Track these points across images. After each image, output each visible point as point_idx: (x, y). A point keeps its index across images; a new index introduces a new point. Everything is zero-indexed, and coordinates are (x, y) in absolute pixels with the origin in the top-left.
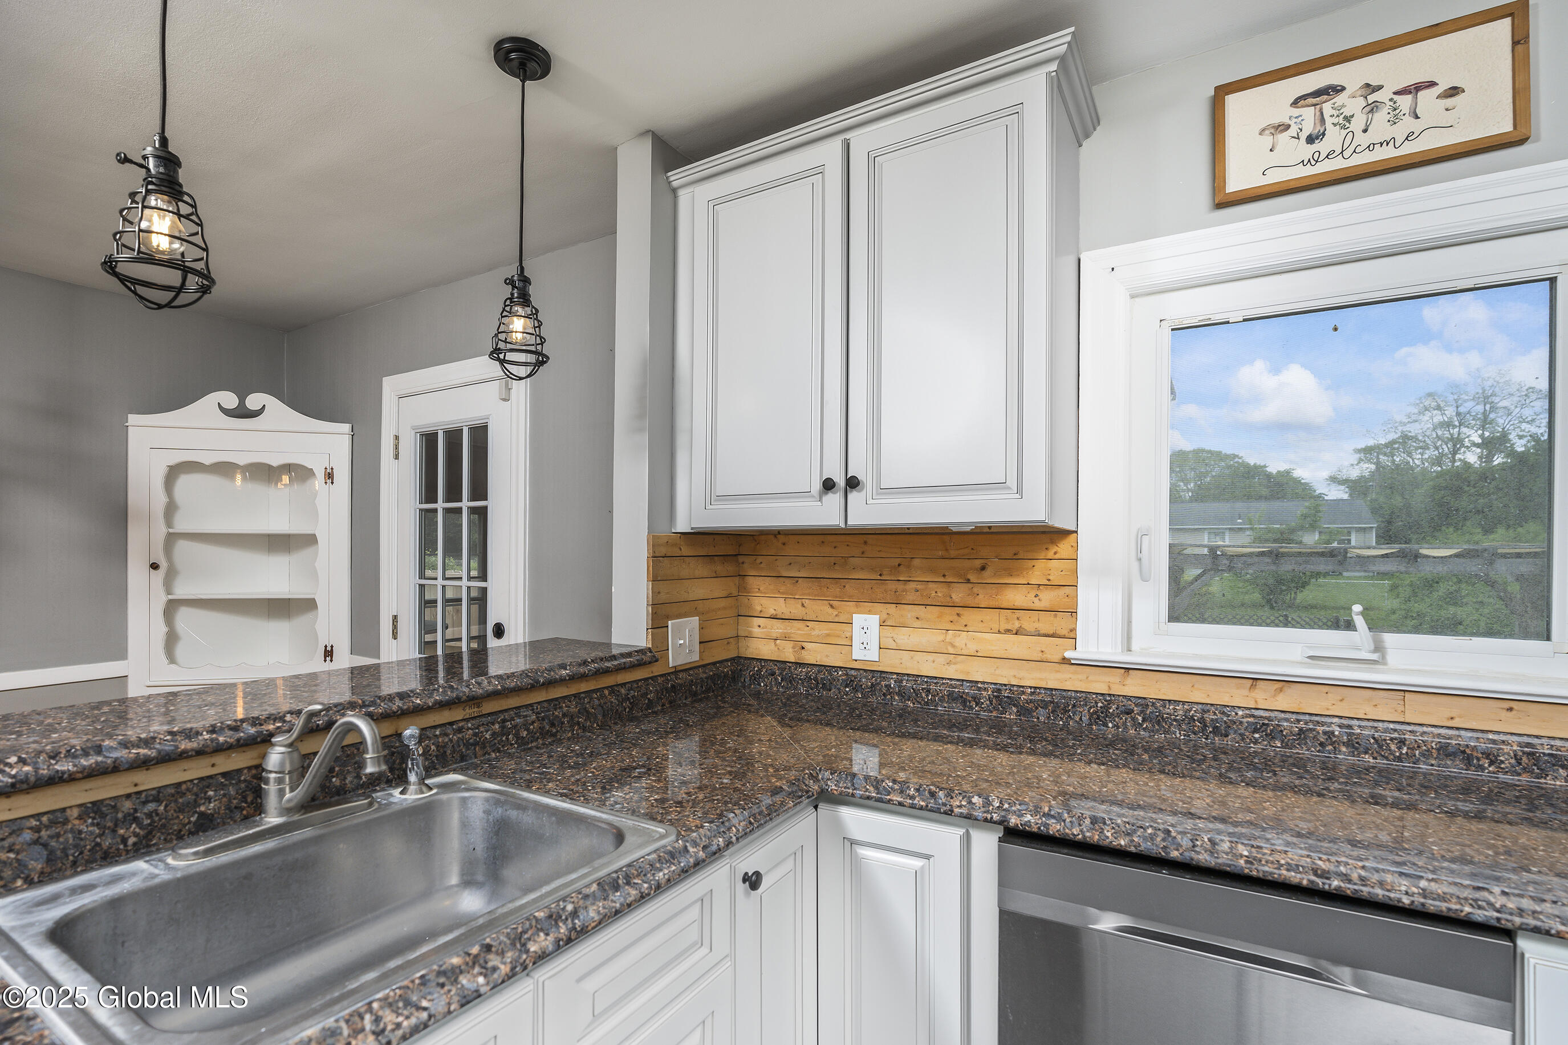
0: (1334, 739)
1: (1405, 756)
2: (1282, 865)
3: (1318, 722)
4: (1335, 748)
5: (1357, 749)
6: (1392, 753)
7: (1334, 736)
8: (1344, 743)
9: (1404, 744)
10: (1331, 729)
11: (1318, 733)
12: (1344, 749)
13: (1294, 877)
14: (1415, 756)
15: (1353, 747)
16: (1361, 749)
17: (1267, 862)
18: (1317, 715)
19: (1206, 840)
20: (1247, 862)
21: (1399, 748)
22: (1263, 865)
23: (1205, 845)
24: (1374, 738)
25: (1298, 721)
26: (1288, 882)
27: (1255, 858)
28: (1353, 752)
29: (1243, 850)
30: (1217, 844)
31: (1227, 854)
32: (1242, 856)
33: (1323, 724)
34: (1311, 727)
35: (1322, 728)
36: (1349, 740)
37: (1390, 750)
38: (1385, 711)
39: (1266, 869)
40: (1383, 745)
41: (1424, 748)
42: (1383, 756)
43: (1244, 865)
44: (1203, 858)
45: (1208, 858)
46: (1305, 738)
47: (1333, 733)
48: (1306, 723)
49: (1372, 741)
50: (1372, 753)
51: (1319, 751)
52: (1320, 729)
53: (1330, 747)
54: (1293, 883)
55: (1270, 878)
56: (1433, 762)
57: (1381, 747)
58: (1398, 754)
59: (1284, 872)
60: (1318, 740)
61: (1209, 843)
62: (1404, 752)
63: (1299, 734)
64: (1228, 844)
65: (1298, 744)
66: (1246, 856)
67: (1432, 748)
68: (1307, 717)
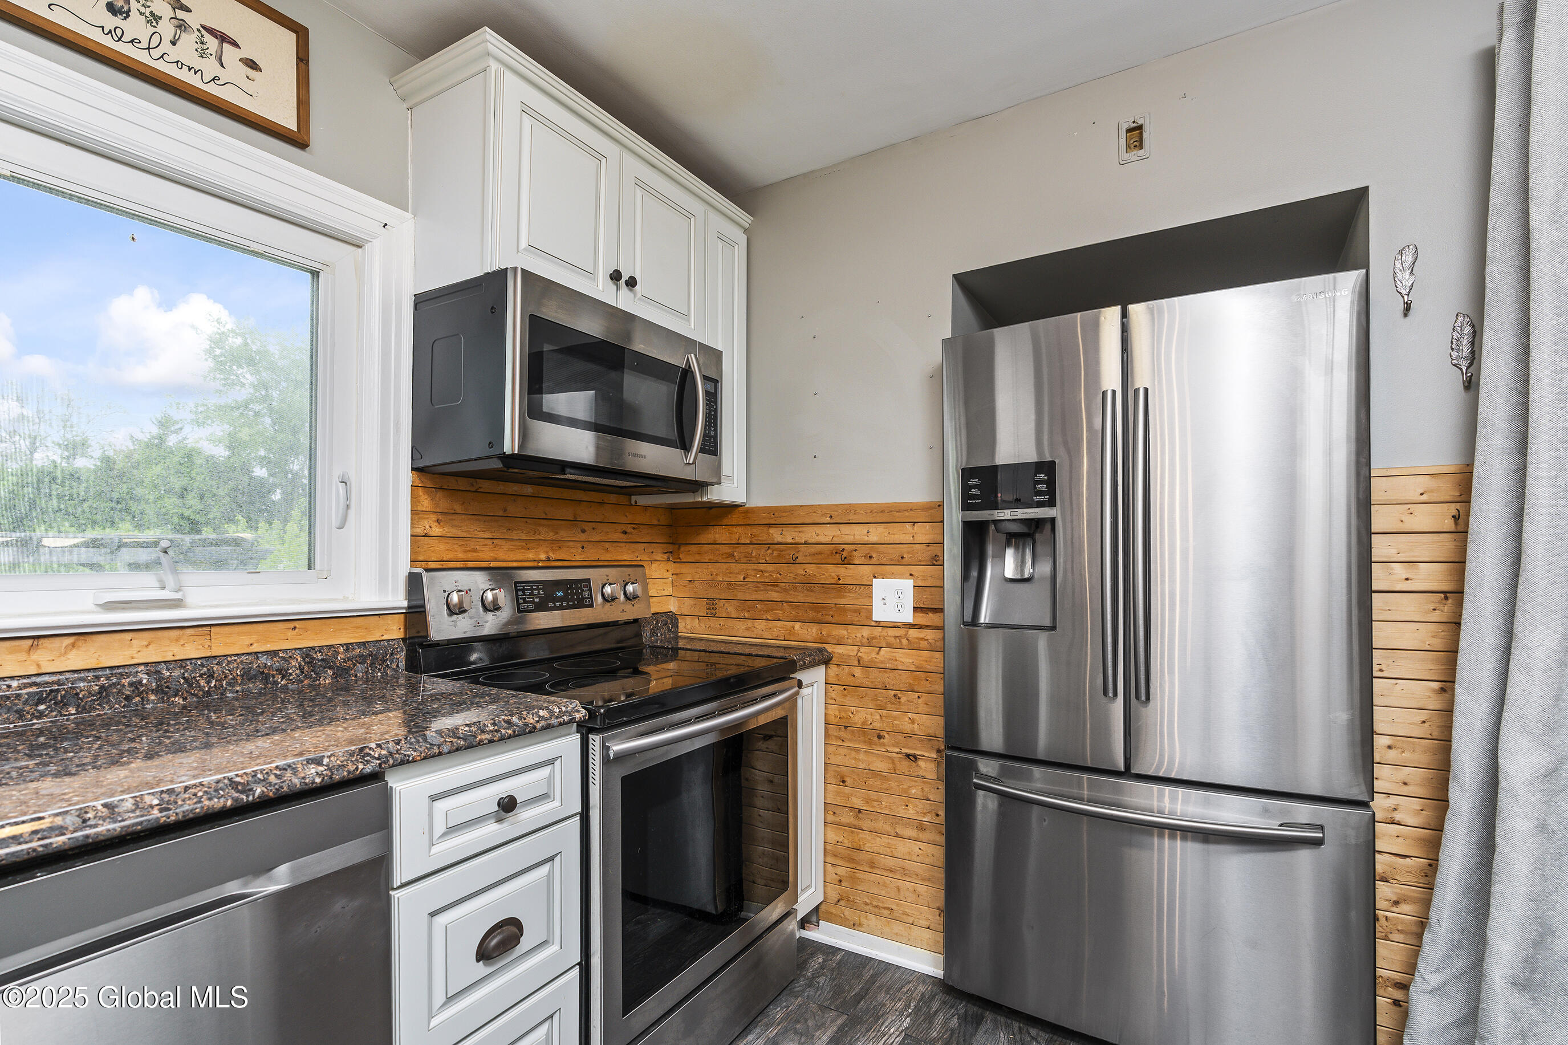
0: (142, 689)
1: (213, 689)
2: (201, 797)
3: (121, 674)
4: (142, 698)
5: (166, 693)
6: (201, 689)
7: (142, 685)
8: (152, 691)
9: (213, 677)
10: (138, 679)
11: (124, 686)
12: (153, 697)
13: (217, 804)
14: (222, 686)
15: (163, 692)
16: (171, 693)
17: (183, 800)
18: (118, 667)
19: (100, 807)
20: (161, 811)
21: (208, 682)
22: (182, 805)
23: (100, 814)
24: (184, 678)
25: (98, 678)
26: (210, 811)
27: (168, 802)
28: (163, 698)
29: (152, 800)
30: (117, 806)
31: (133, 811)
32: (152, 807)
33: (128, 675)
34: (114, 681)
35: (128, 680)
36: (158, 686)
37: (199, 687)
38: (192, 649)
39: (186, 808)
40: (193, 683)
41: (231, 677)
42: (193, 694)
43: (159, 815)
44: (105, 828)
45: (111, 826)
46: (107, 695)
47: (140, 682)
48: (108, 678)
49: (182, 681)
50: (182, 694)
51: (124, 707)
52: (125, 682)
53: (137, 699)
54: (216, 810)
55: (191, 815)
56: (238, 688)
57: (190, 685)
58: (207, 689)
59: (207, 803)
60: (123, 694)
61: (104, 810)
62: (212, 685)
63: (99, 693)
64: (131, 800)
65: (98, 705)
66: (157, 805)
67: (237, 675)
68: (108, 672)
